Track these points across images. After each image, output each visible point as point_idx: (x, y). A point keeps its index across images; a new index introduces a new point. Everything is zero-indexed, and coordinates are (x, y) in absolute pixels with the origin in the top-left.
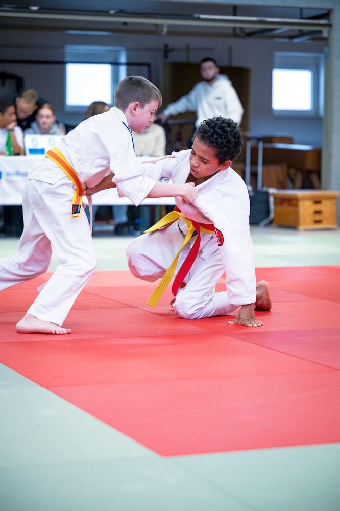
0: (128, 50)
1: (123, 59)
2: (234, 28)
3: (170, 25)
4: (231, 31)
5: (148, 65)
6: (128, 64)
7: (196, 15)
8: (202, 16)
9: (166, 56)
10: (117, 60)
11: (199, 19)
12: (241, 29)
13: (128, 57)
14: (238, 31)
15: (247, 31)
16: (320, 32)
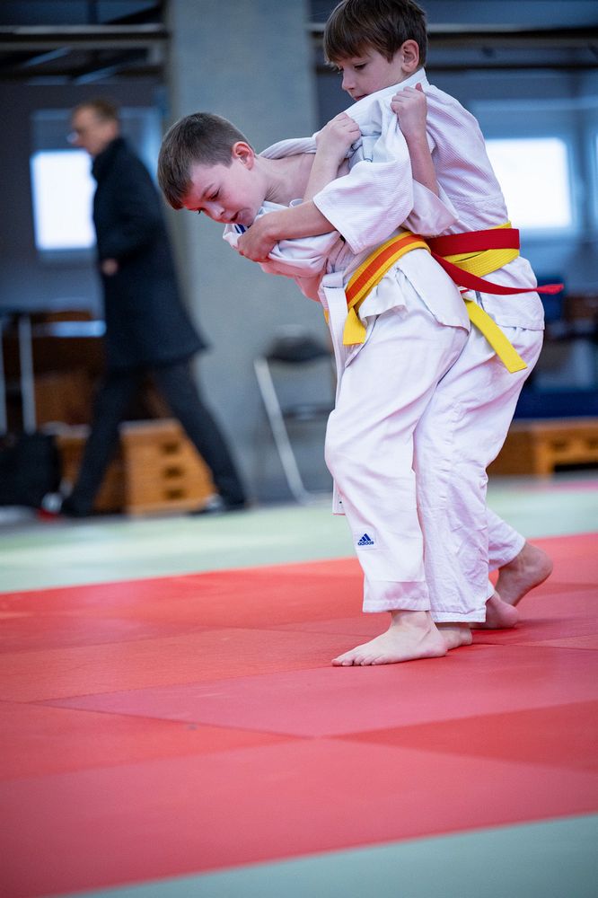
16: (143, 53)
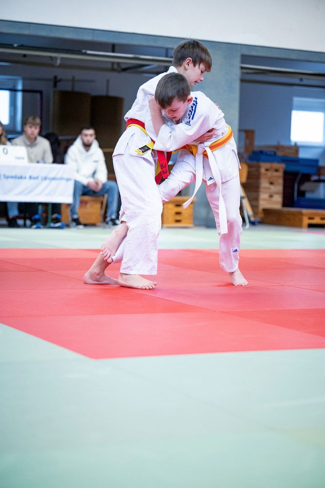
0: (24, 79)
1: (20, 87)
2: (113, 63)
3: (62, 58)
4: (109, 66)
5: (41, 92)
6: (24, 91)
7: (84, 51)
8: (89, 52)
9: (55, 86)
10: (14, 86)
11: (86, 54)
12: (118, 64)
13: (24, 85)
14: (116, 67)
15: (124, 66)
